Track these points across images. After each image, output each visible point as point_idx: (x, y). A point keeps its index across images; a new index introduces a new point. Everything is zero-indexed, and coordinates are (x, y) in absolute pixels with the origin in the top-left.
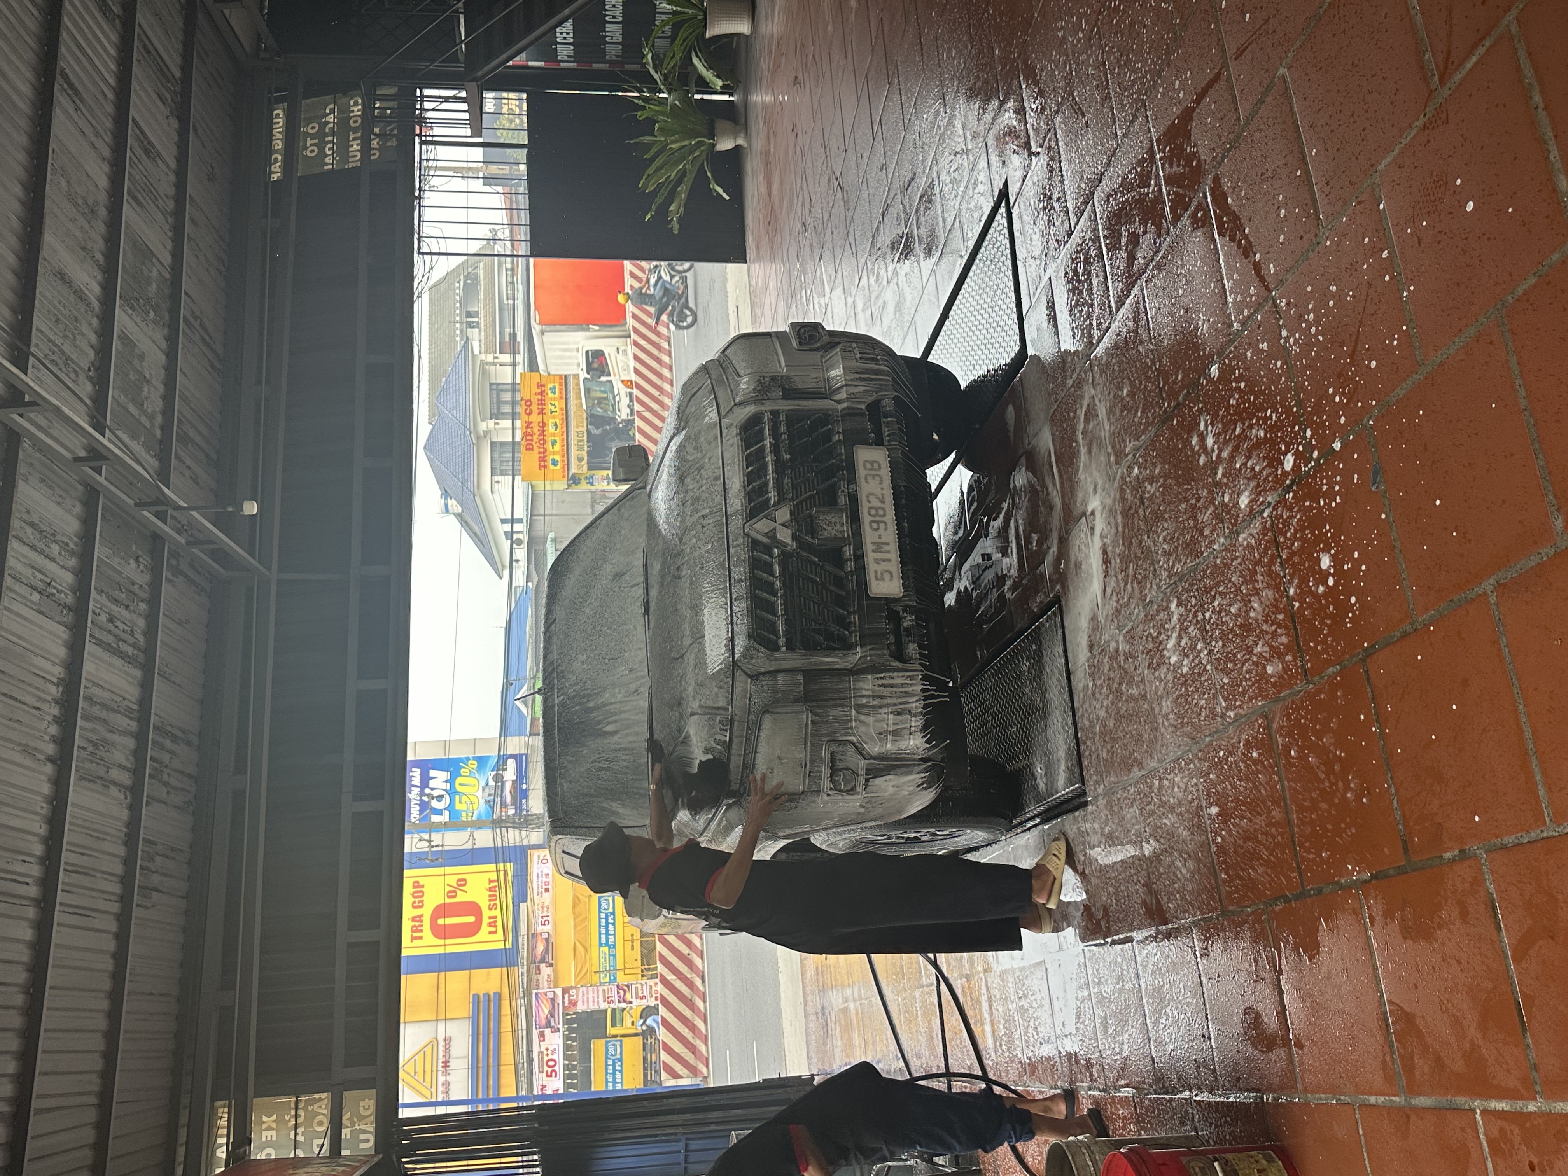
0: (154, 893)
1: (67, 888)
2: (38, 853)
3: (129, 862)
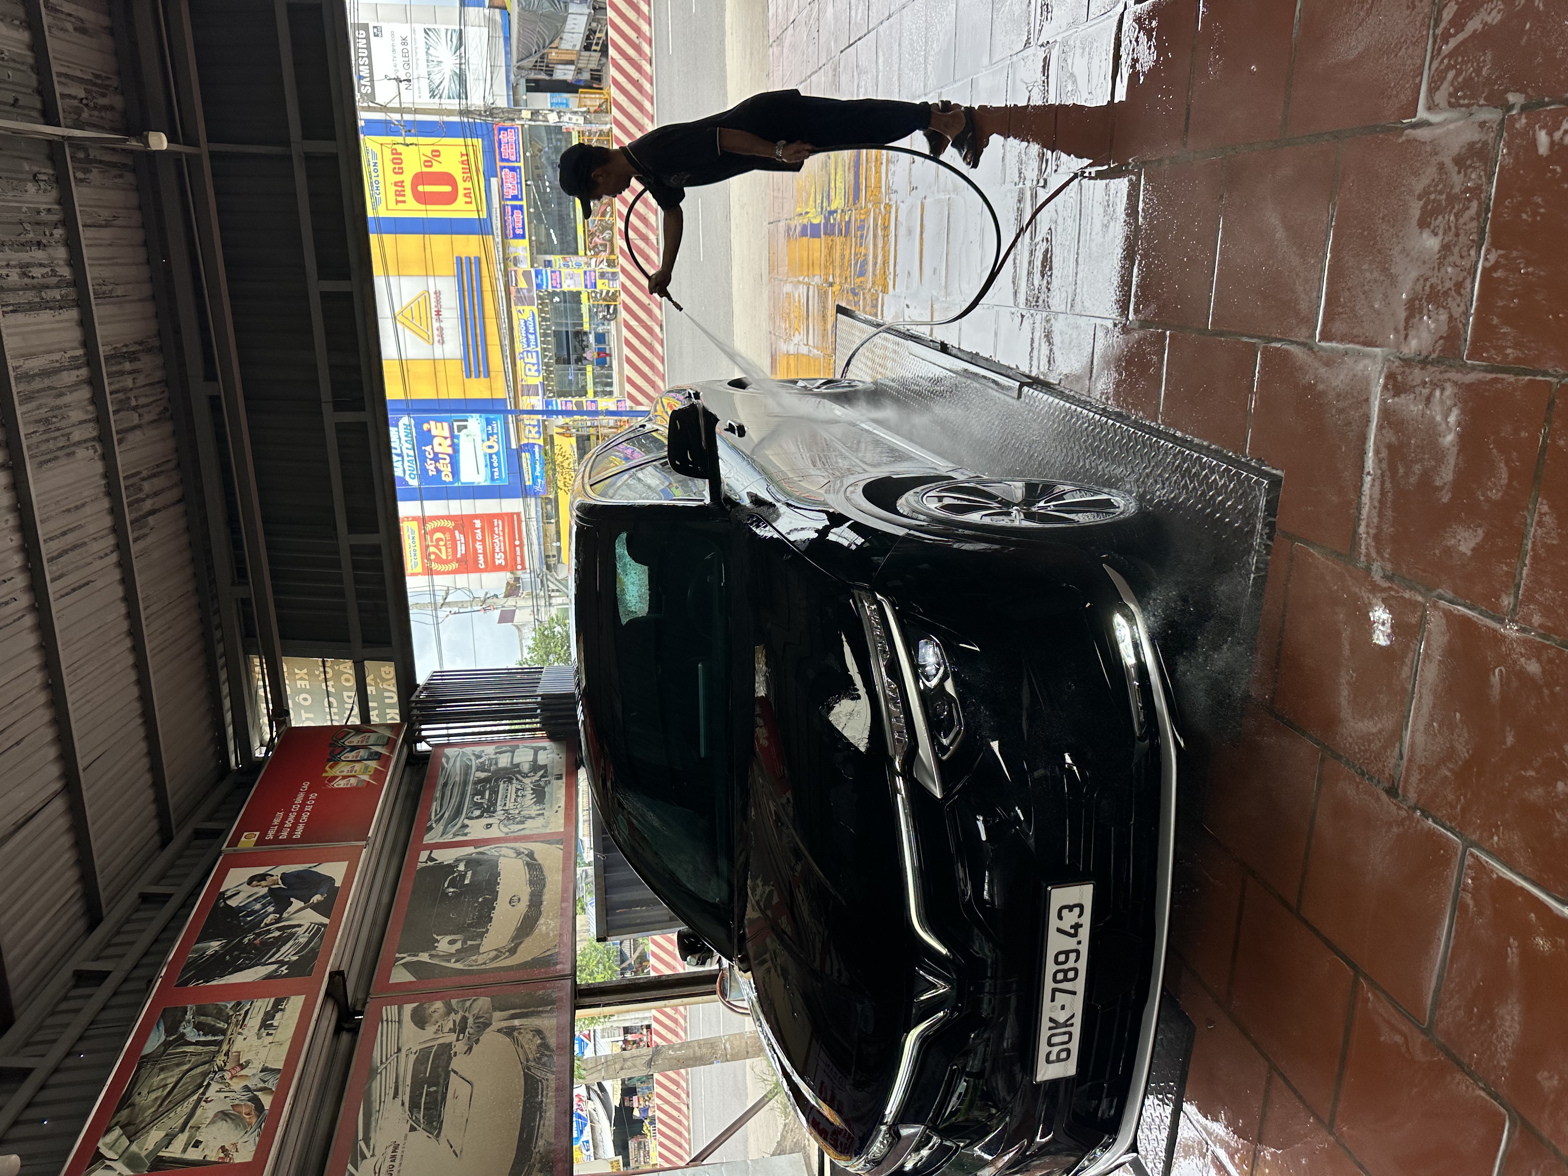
0: (151, 519)
1: (57, 574)
2: (18, 565)
3: (115, 511)
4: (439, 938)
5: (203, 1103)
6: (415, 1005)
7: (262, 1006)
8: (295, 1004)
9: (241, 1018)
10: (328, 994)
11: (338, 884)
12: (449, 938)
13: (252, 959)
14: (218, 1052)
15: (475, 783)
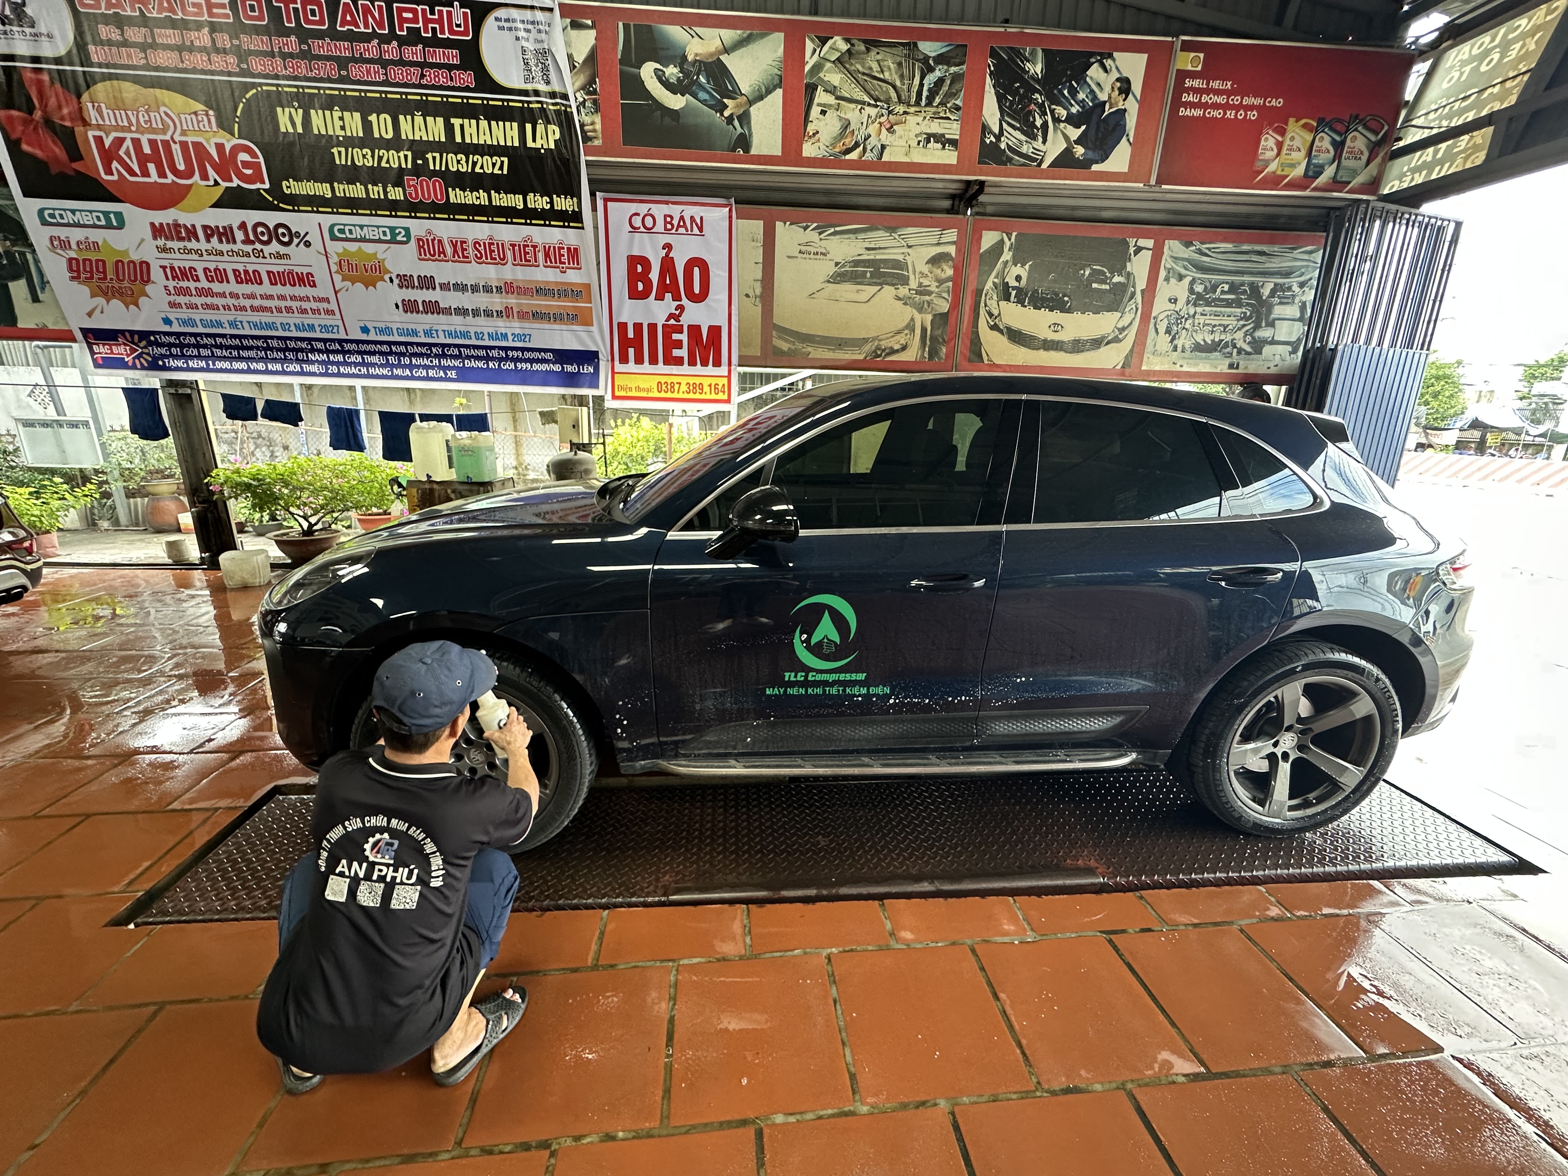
4: (1027, 267)
5: (859, 107)
6: (954, 255)
7: (952, 130)
8: (950, 157)
9: (942, 115)
11: (1095, 167)
12: (1024, 276)
13: (1010, 108)
14: (909, 105)
15: (1252, 285)
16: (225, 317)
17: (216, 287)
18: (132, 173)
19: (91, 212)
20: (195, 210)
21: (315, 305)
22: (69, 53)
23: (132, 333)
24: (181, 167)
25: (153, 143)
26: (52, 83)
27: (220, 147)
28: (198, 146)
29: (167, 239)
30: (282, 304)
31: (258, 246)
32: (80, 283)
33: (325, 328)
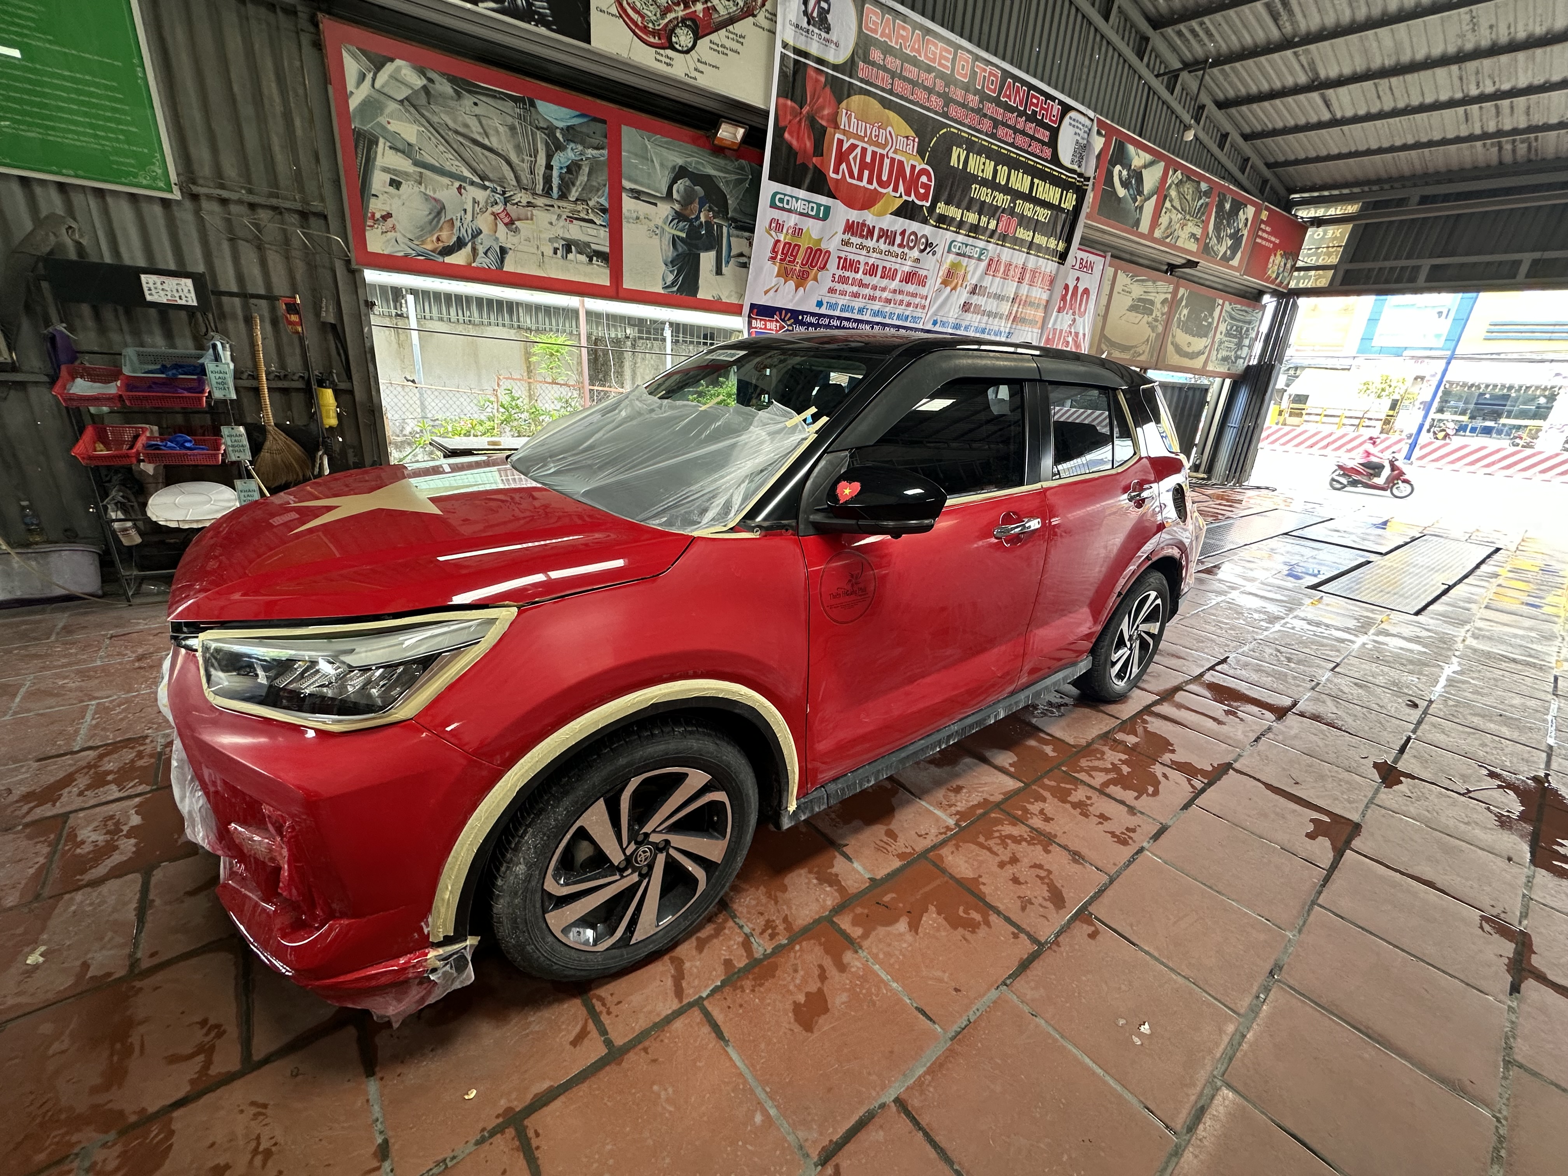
4: (1188, 310)
9: (1199, 223)
10: (1189, 261)
12: (1187, 314)
14: (1191, 216)
15: (1241, 327)
16: (857, 303)
17: (867, 279)
18: (852, 176)
19: (809, 202)
20: (881, 214)
21: (917, 300)
22: (845, 63)
23: (787, 311)
24: (885, 178)
25: (874, 153)
26: (825, 86)
27: (913, 167)
28: (901, 163)
29: (852, 235)
30: (899, 297)
31: (906, 250)
32: (774, 263)
33: (915, 319)
